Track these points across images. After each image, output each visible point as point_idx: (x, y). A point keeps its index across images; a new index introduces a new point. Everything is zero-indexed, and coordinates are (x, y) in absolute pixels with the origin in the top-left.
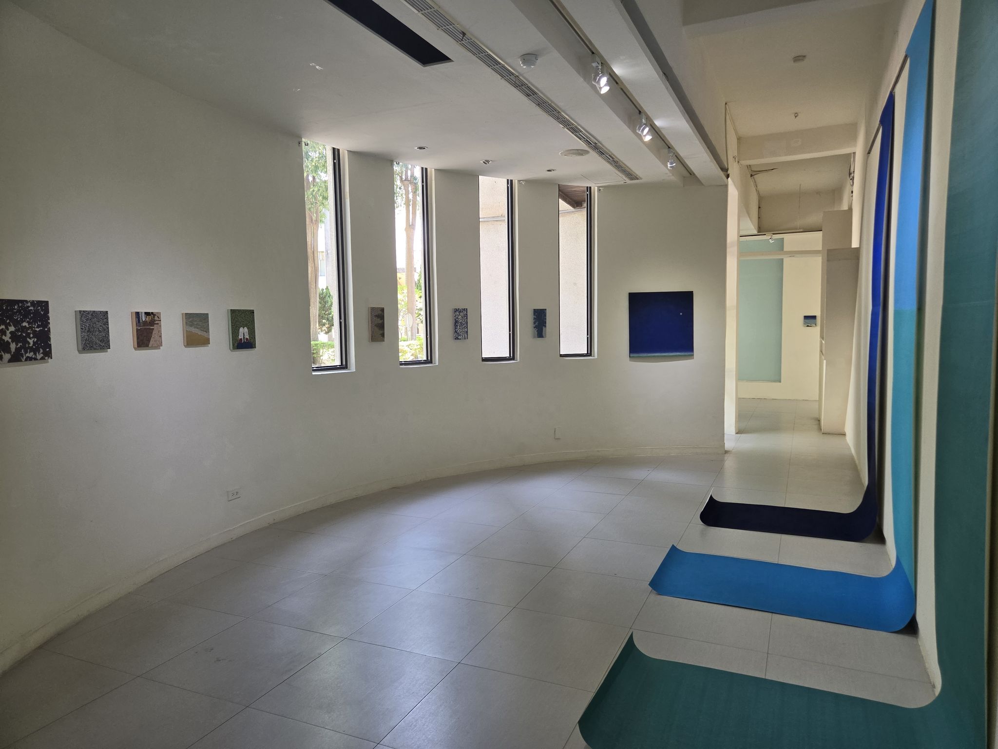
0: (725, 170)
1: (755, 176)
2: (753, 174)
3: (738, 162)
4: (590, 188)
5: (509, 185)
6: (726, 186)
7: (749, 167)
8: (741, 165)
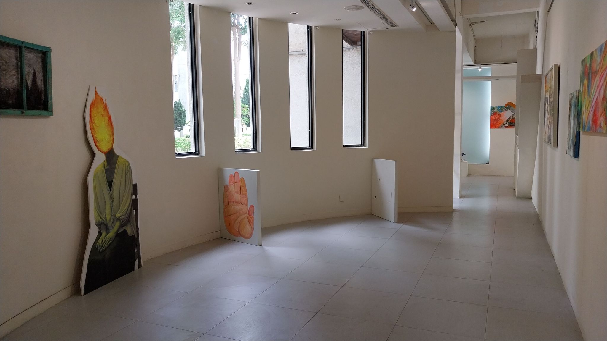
0: (454, 21)
1: (473, 26)
2: (471, 24)
3: (462, 16)
4: (364, 32)
5: (309, 30)
6: (455, 32)
7: (469, 19)
8: (464, 18)
